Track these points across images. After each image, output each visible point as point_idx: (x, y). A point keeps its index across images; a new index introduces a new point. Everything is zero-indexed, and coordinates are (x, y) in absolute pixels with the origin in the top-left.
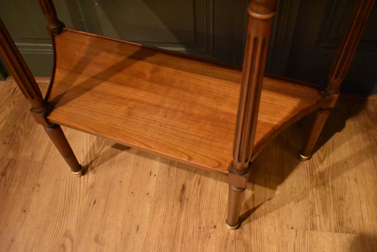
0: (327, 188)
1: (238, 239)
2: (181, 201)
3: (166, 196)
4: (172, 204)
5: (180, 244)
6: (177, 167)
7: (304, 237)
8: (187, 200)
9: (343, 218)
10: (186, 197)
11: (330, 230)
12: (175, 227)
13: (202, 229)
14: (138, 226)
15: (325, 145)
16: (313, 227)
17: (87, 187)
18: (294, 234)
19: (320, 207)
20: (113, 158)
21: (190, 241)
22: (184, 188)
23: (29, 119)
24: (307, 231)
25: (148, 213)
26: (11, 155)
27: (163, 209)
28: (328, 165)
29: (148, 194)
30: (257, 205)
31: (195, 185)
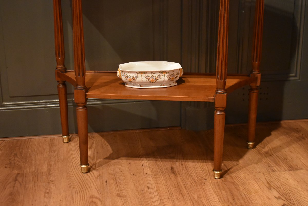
0: (274, 157)
1: (225, 181)
2: (173, 173)
3: (160, 173)
4: (168, 175)
5: (184, 189)
6: (161, 161)
7: (270, 175)
8: (178, 172)
9: (291, 165)
10: (177, 171)
11: (286, 170)
12: (177, 183)
13: (197, 181)
14: (148, 187)
15: (262, 142)
16: (274, 171)
17: (95, 176)
18: (262, 175)
19: (274, 164)
20: (109, 163)
21: (191, 187)
22: (172, 168)
23: (22, 155)
24: (270, 173)
25: (152, 181)
26: (16, 172)
27: (163, 178)
28: (269, 149)
29: (146, 173)
30: (230, 168)
31: (180, 166)
